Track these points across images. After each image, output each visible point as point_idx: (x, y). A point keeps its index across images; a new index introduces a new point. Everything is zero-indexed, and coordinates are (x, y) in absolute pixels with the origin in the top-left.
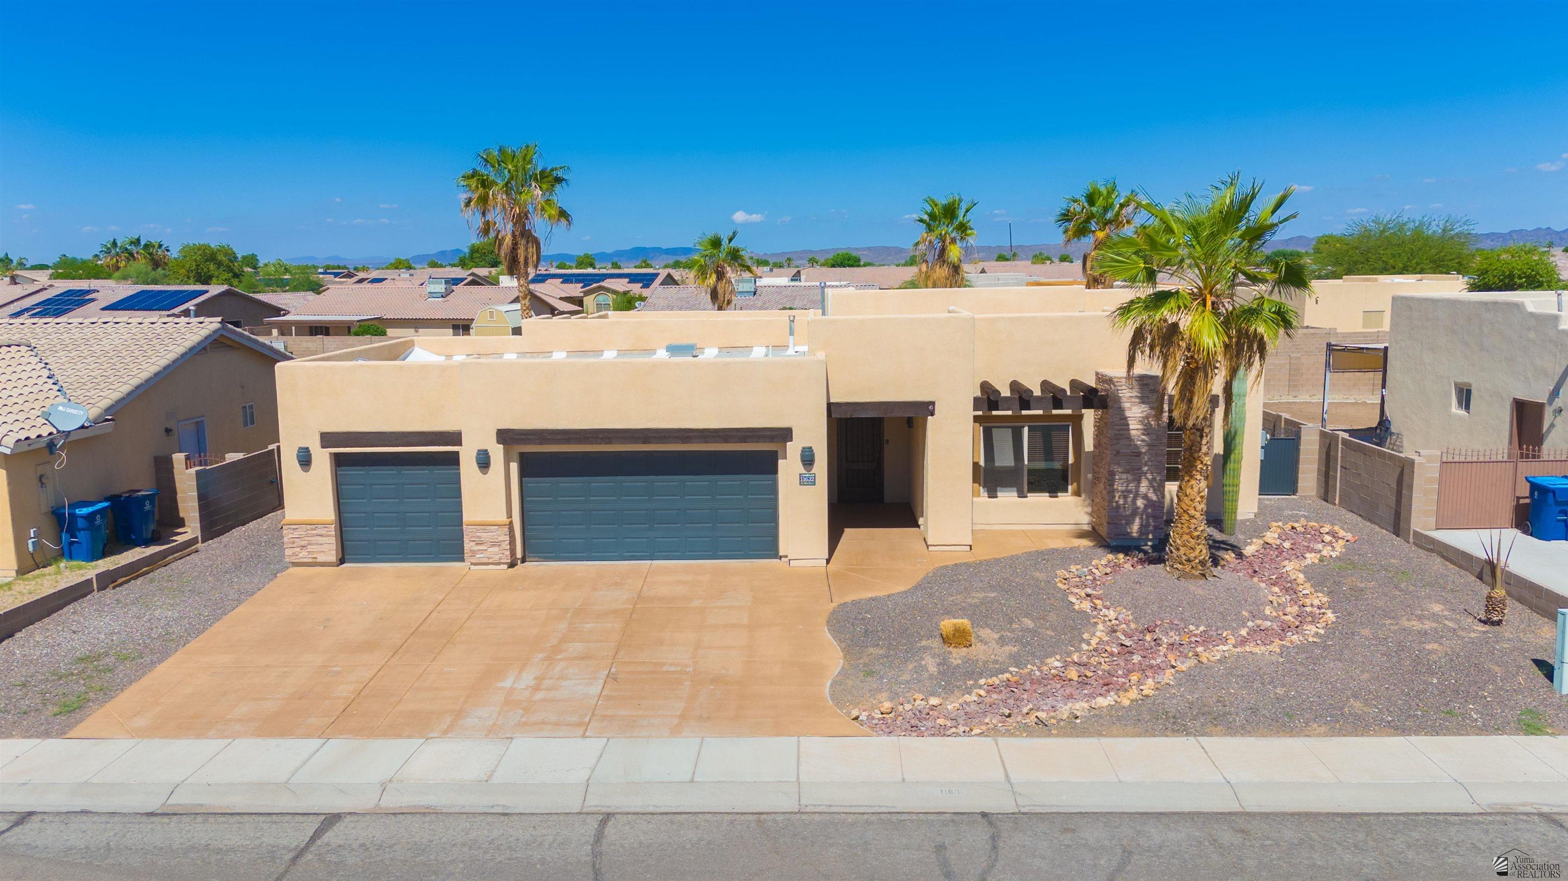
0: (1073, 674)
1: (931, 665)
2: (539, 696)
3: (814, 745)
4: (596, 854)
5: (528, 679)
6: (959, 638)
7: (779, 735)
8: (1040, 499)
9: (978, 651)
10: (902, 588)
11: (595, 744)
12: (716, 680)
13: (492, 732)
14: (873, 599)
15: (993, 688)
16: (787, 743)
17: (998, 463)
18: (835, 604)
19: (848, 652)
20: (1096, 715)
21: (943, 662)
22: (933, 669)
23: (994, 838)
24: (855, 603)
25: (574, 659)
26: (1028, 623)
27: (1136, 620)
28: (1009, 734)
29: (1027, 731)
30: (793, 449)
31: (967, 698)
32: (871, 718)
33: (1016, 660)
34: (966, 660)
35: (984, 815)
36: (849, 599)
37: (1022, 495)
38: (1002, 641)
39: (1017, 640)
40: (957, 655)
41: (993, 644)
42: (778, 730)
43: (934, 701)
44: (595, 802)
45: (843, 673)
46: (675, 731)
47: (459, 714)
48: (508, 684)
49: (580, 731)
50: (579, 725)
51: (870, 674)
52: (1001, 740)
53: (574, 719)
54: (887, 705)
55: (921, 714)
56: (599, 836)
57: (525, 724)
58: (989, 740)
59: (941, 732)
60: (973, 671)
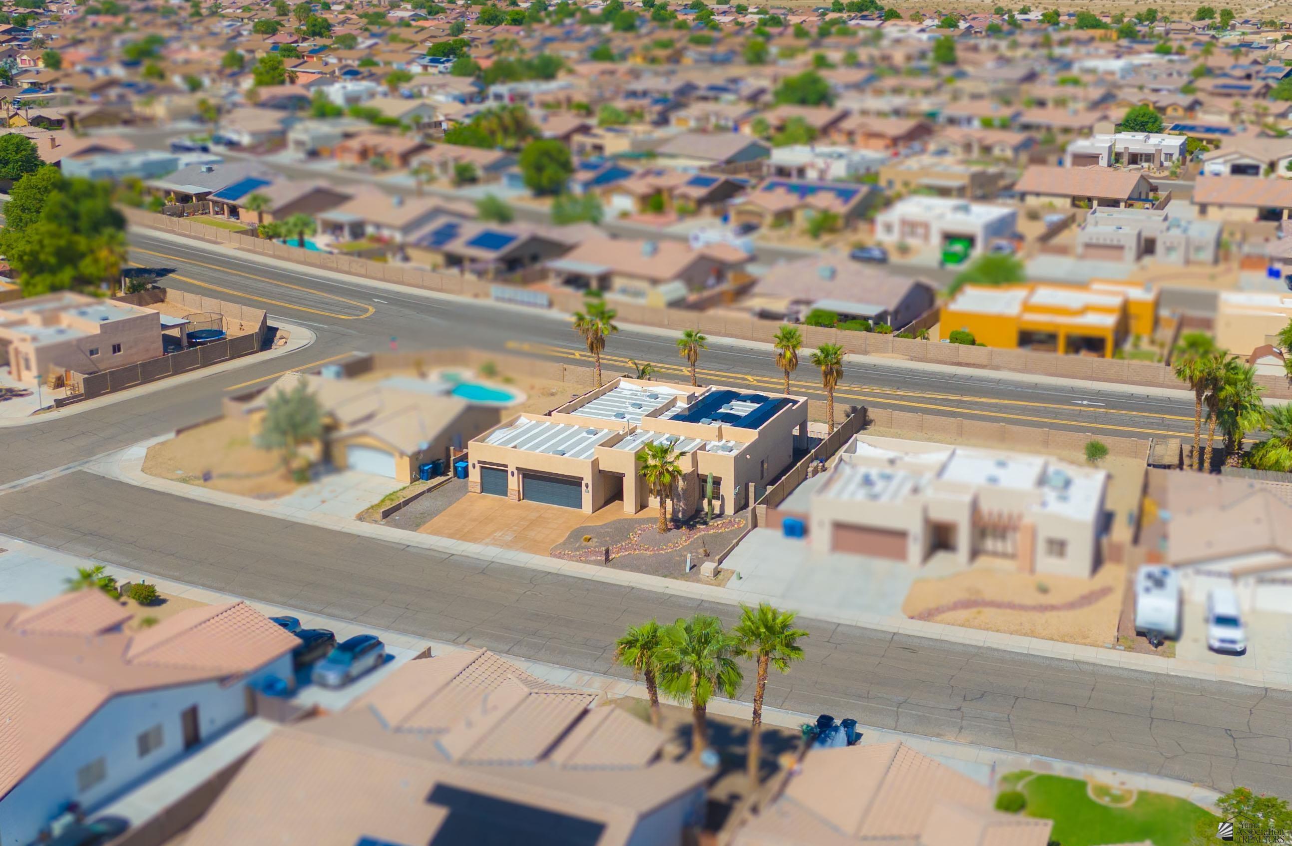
2: (500, 538)
4: (486, 567)
5: (499, 535)
9: (589, 543)
10: (600, 524)
11: (501, 550)
13: (486, 544)
18: (579, 526)
19: (566, 539)
21: (580, 545)
22: (577, 546)
26: (608, 539)
30: (585, 483)
31: (581, 553)
32: (554, 554)
33: (595, 547)
36: (584, 525)
38: (597, 542)
39: (600, 542)
40: (584, 544)
41: (594, 543)
43: (575, 553)
45: (564, 544)
47: (483, 540)
48: (496, 534)
51: (568, 545)
54: (560, 552)
55: (565, 555)
57: (493, 544)
60: (584, 548)
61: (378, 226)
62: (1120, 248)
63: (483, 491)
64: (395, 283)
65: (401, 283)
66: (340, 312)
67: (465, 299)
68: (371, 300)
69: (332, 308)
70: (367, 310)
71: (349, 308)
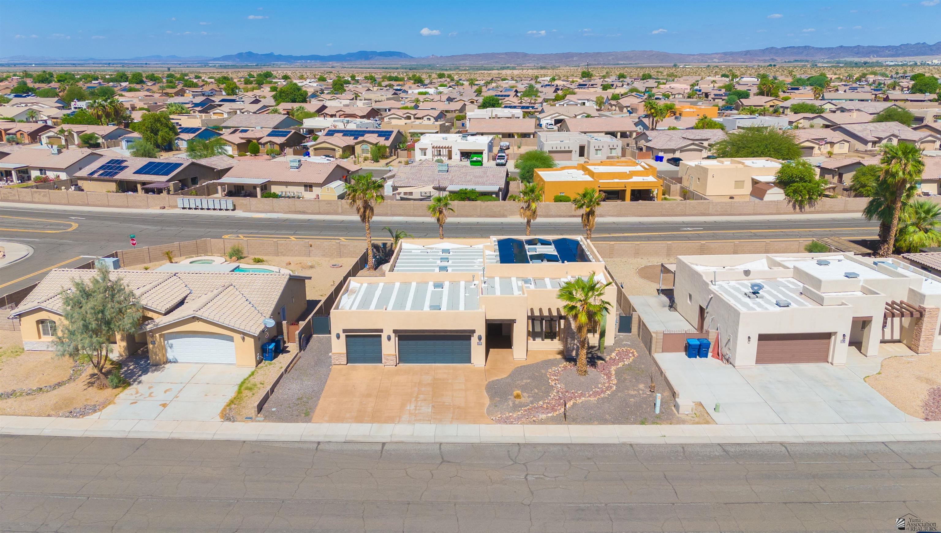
0: (545, 406)
1: (511, 403)
2: (417, 412)
3: (483, 426)
4: (441, 452)
5: (413, 407)
6: (518, 396)
7: (475, 424)
8: (548, 341)
9: (523, 400)
10: (505, 376)
11: (434, 426)
12: (459, 407)
13: (409, 422)
14: (497, 380)
15: (526, 411)
16: (477, 426)
17: (536, 330)
18: (487, 382)
19: (491, 399)
20: (548, 418)
21: (514, 403)
22: (511, 405)
23: (519, 449)
24: (493, 381)
25: (422, 400)
26: (536, 391)
27: (565, 388)
28: (527, 424)
29: (531, 423)
30: (476, 335)
31: (519, 413)
32: (496, 419)
33: (532, 402)
34: (520, 402)
35: (518, 444)
36: (491, 380)
37: (543, 340)
38: (529, 397)
39: (533, 396)
40: (517, 401)
41: (526, 398)
42: (475, 422)
43: (511, 414)
44: (437, 440)
45: (489, 406)
46: (451, 422)
47: (400, 417)
48: (408, 408)
49: (429, 422)
50: (429, 420)
51: (496, 406)
52: (525, 425)
53: (427, 419)
54: (499, 416)
55: (507, 418)
56: (440, 449)
57: (416, 420)
58: (522, 425)
59: (511, 423)
60: (521, 405)
61: (42, 170)
62: (570, 152)
63: (350, 360)
64: (82, 206)
65: (88, 205)
66: (44, 229)
67: (156, 211)
68: (67, 218)
69: (33, 226)
70: (71, 226)
71: (51, 225)
